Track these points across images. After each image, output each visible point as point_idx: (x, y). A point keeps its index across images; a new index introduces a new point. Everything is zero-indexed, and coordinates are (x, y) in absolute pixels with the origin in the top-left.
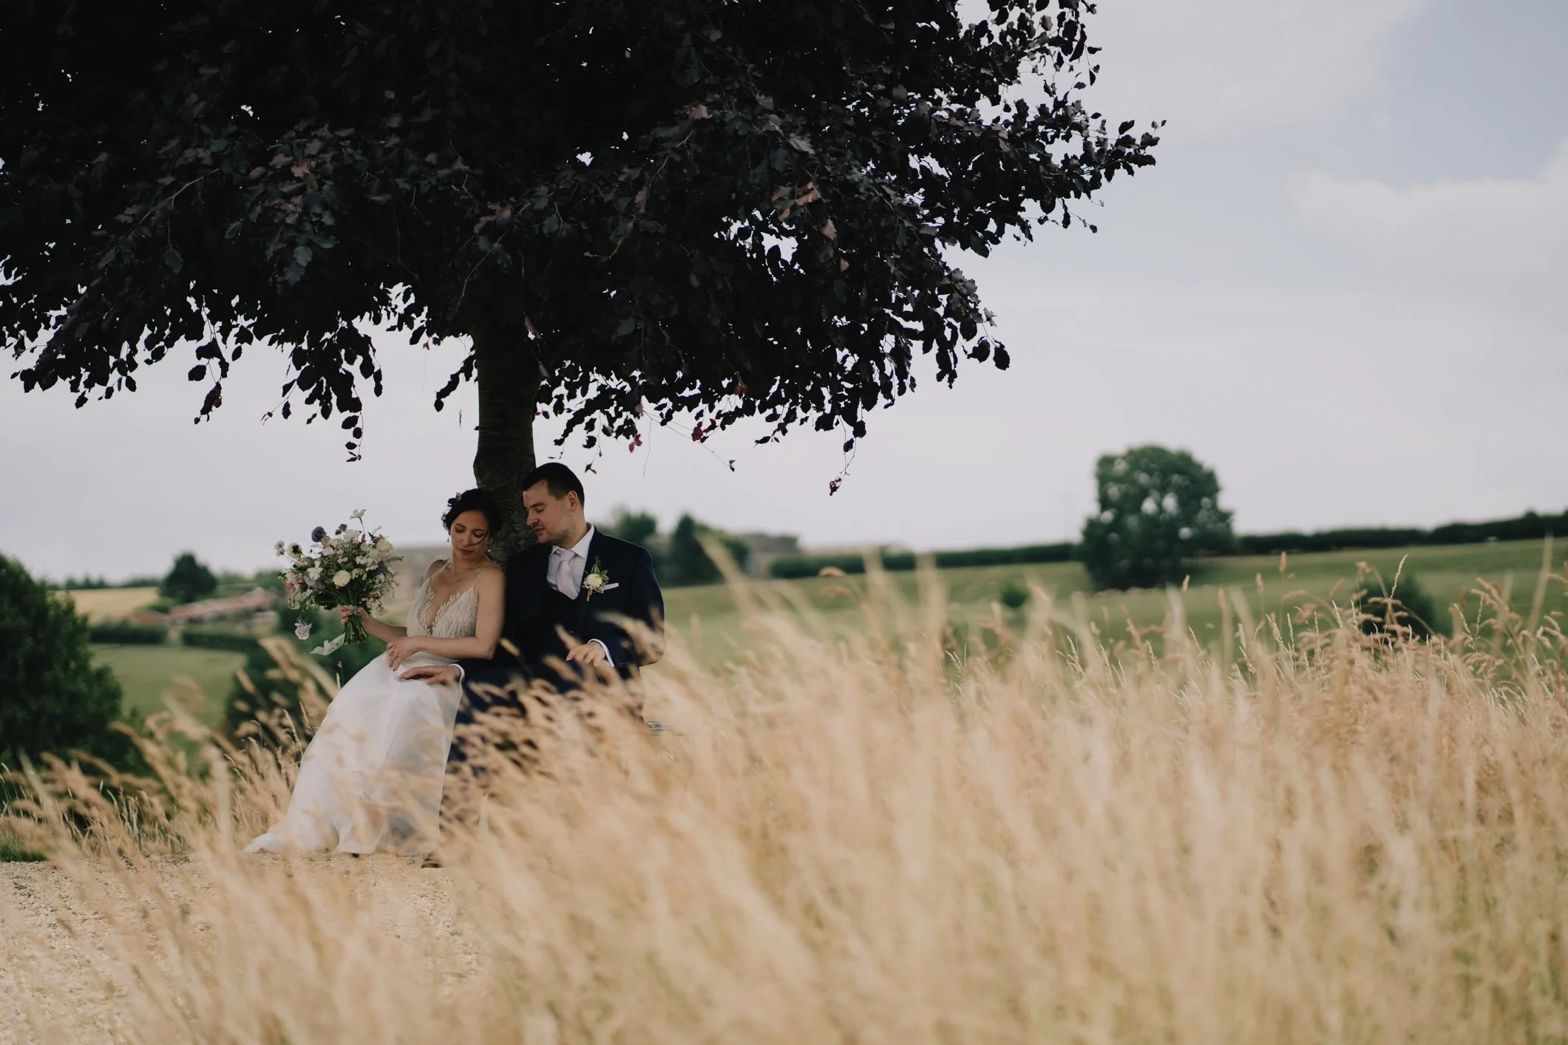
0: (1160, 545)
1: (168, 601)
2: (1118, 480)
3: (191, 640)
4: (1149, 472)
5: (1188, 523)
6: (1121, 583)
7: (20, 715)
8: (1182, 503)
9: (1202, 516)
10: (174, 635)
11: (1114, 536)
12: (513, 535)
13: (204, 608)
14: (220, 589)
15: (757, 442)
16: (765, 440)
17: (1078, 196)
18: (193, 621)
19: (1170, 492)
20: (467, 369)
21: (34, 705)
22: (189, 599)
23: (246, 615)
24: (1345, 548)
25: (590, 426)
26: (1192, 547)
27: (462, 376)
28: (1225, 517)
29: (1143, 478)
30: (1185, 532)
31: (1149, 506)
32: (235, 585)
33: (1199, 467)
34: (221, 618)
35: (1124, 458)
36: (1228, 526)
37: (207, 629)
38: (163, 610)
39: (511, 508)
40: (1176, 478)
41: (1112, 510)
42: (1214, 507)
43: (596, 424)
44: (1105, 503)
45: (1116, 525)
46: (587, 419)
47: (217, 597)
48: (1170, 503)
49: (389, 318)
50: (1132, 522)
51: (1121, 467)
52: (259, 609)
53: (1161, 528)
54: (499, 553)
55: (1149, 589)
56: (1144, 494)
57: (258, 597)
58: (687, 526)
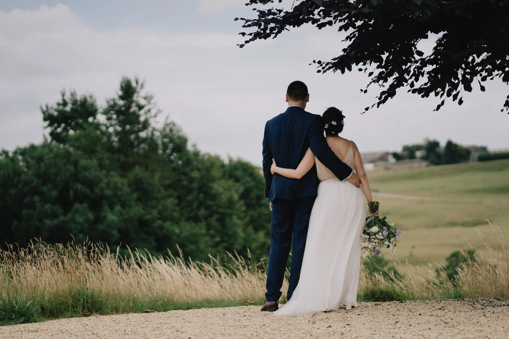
7: (255, 214)
58: (450, 144)
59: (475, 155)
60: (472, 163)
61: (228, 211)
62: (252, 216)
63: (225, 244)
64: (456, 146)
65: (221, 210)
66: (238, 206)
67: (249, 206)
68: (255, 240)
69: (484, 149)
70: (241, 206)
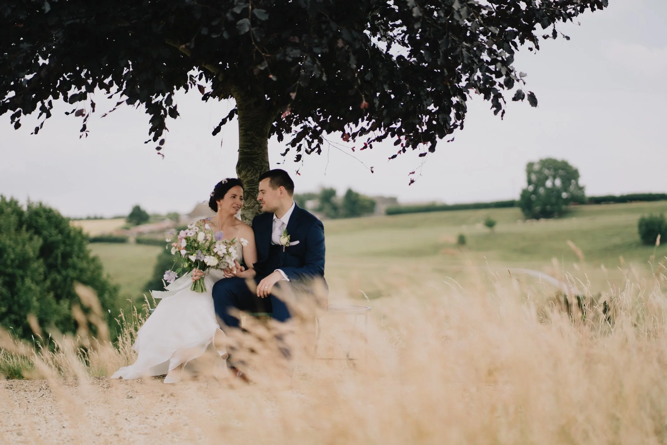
0: (553, 200)
1: (130, 224)
2: (536, 173)
3: (139, 242)
4: (549, 169)
5: (566, 190)
6: (537, 217)
7: (59, 277)
8: (563, 182)
9: (572, 188)
10: (132, 239)
11: (533, 197)
12: (257, 205)
13: (145, 228)
14: (151, 220)
15: (390, 158)
16: (394, 157)
17: (564, 21)
18: (140, 233)
19: (558, 177)
20: (231, 116)
21: (64, 273)
22: (138, 224)
23: (162, 231)
24: (633, 201)
25: (299, 149)
26: (567, 201)
27: (228, 119)
28: (581, 189)
29: (546, 172)
30: (564, 195)
31: (549, 184)
32: (158, 218)
33: (570, 167)
34: (152, 232)
35: (538, 163)
36: (583, 192)
37: (146, 237)
38: (127, 228)
39: (256, 191)
40: (561, 172)
41: (533, 185)
42: (577, 184)
43: (302, 148)
44: (530, 182)
45: (535, 192)
46: (298, 144)
47: (149, 223)
48: (558, 182)
49: (191, 87)
50: (541, 190)
51: (536, 167)
52: (168, 228)
53: (554, 192)
54: (250, 215)
55: (549, 219)
56: (547, 178)
57: (168, 223)
58: (350, 194)
59: (382, 208)
60: (379, 217)
61: (20, 272)
62: (54, 281)
63: (13, 317)
64: (357, 195)
65: (10, 270)
66: (35, 265)
67: (51, 267)
68: (56, 312)
69: (393, 200)
70: (39, 266)
